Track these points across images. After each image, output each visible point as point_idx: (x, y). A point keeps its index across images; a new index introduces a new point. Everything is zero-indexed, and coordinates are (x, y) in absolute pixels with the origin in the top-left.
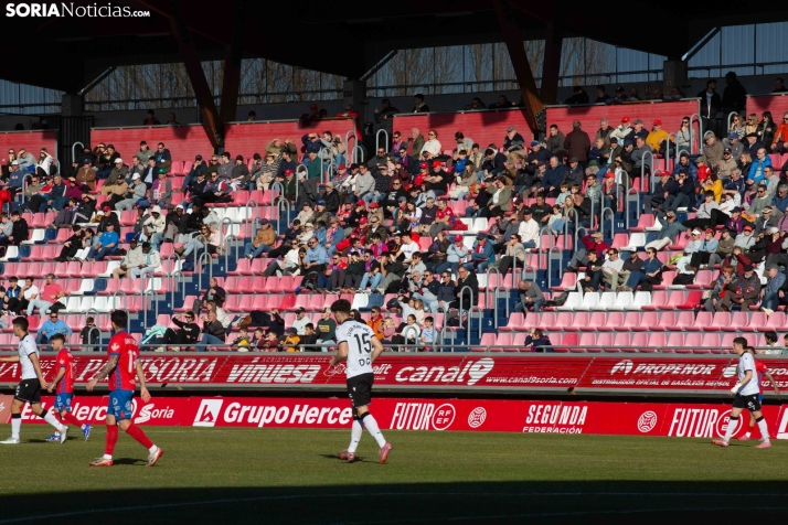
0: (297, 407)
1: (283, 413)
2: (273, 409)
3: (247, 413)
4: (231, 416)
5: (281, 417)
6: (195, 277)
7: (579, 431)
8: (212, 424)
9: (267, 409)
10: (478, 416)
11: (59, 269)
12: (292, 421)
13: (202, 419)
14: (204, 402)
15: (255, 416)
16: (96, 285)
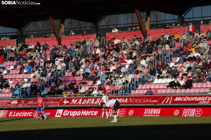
0: (83, 111)
1: (79, 113)
3: (69, 113)
4: (65, 114)
6: (54, 77)
7: (158, 116)
8: (60, 116)
9: (75, 112)
10: (131, 112)
11: (18, 76)
12: (82, 115)
14: (58, 110)
15: (71, 114)
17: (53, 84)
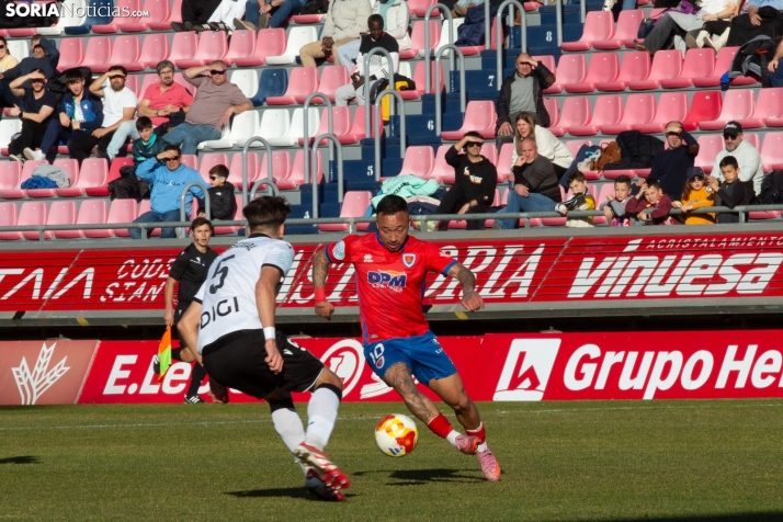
0: (732, 350)
1: (699, 365)
2: (676, 357)
3: (617, 369)
4: (579, 376)
5: (695, 374)
6: (489, 58)
8: (536, 396)
9: (663, 357)
11: (179, 48)
12: (721, 383)
13: (514, 384)
14: (518, 345)
15: (634, 375)
16: (263, 84)
17: (478, 116)
